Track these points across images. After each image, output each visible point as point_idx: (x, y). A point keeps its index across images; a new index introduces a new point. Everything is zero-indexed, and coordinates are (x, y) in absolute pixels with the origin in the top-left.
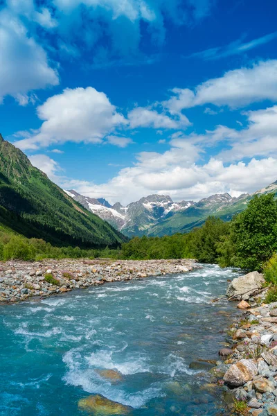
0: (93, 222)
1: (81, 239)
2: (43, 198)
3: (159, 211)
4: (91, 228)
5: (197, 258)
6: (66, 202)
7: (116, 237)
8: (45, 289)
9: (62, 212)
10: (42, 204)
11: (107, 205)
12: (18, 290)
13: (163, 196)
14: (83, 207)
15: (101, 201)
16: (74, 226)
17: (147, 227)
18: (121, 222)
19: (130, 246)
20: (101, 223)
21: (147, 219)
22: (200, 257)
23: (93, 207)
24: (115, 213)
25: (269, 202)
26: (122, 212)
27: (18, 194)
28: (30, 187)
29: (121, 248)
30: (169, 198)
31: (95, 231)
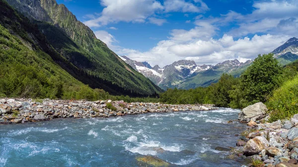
0: (139, 79)
1: (130, 90)
2: (104, 62)
3: (186, 72)
4: (137, 83)
5: (215, 104)
6: (120, 63)
7: (155, 90)
8: (107, 113)
9: (117, 71)
10: (103, 66)
11: (149, 67)
12: (88, 111)
13: (189, 61)
14: (132, 68)
15: (145, 64)
16: (125, 81)
17: (177, 83)
18: (158, 79)
19: (165, 95)
20: (145, 80)
21: (177, 77)
22: (217, 103)
23: (139, 68)
24: (155, 72)
25: (269, 60)
26: (160, 72)
27: (86, 58)
28: (95, 53)
29: (159, 97)
30: (193, 62)
31: (140, 85)
